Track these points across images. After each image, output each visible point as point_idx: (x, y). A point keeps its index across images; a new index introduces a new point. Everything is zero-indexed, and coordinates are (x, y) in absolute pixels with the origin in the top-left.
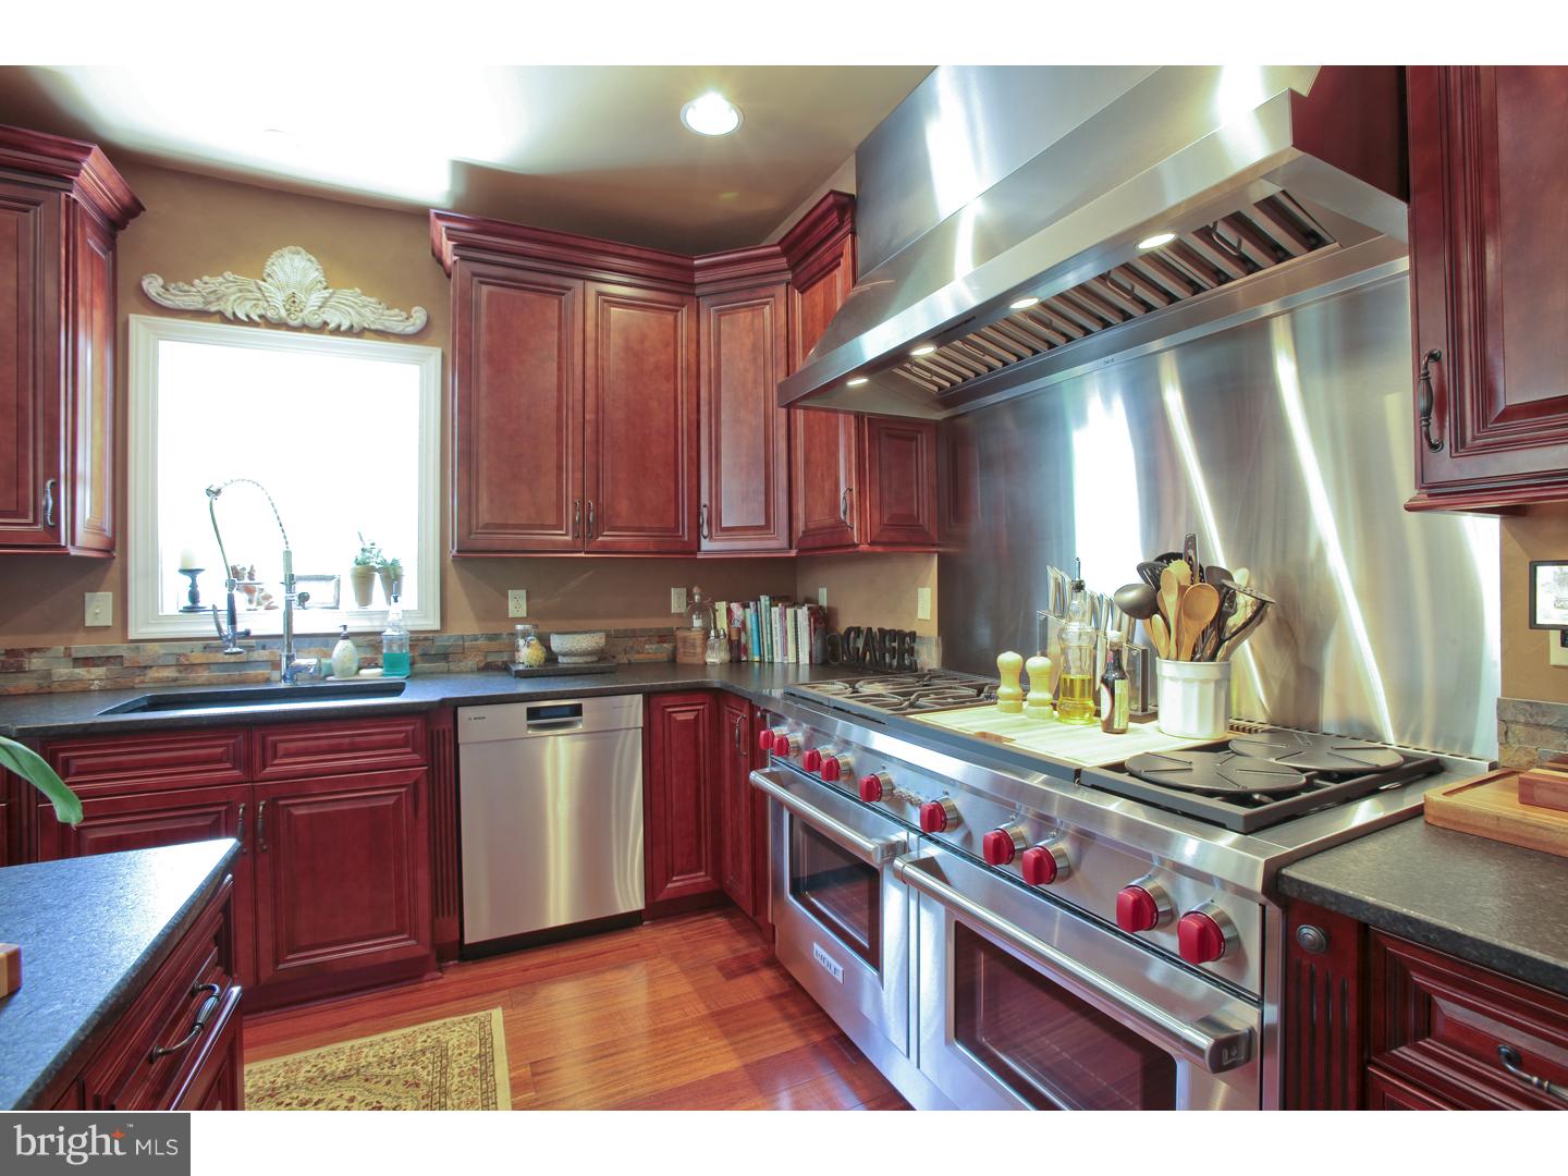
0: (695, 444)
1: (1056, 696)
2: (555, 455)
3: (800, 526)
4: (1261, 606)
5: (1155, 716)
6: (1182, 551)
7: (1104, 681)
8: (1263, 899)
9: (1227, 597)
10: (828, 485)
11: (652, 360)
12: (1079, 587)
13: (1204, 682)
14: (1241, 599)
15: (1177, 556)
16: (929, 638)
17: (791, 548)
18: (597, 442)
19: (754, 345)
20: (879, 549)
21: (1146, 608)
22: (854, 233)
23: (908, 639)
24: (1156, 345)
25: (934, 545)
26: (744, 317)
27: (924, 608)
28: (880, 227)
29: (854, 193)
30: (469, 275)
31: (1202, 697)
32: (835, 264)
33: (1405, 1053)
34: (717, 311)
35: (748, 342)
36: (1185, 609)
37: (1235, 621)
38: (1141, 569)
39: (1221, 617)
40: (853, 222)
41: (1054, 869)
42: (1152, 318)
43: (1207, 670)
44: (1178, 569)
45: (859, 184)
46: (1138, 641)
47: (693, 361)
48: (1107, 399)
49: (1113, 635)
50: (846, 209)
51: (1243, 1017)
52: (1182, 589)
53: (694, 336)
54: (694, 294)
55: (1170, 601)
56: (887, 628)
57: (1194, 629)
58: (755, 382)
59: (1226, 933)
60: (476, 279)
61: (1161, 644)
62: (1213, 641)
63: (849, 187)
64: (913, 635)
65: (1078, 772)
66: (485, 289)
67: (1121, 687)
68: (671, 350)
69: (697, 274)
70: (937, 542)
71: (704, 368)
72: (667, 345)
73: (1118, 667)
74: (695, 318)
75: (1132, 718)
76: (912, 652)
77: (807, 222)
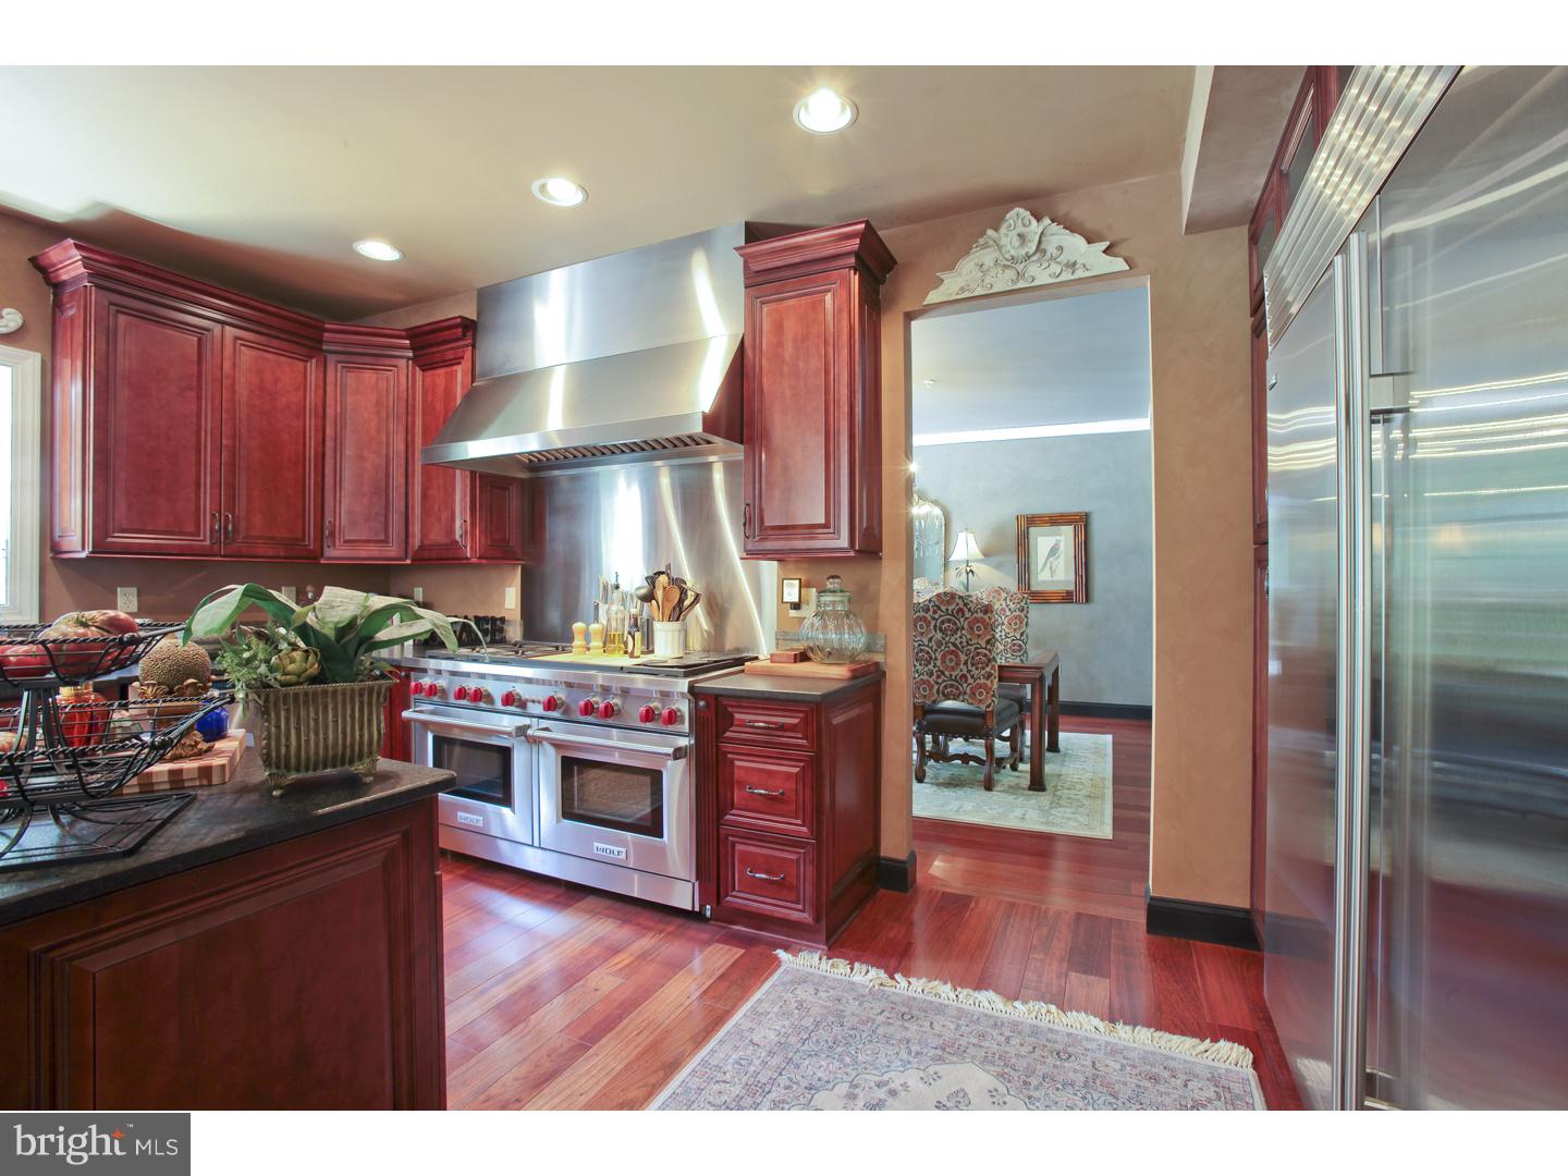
0: (320, 472)
1: (605, 644)
2: (194, 472)
3: (416, 541)
4: (697, 597)
5: (653, 652)
6: (663, 570)
7: (630, 633)
8: (690, 696)
9: (683, 592)
10: (444, 516)
11: (284, 400)
12: (617, 587)
13: (674, 631)
14: (689, 593)
15: (663, 573)
16: (516, 621)
17: (406, 558)
18: (234, 464)
19: (378, 403)
20: (484, 561)
21: (648, 597)
22: (474, 346)
23: (498, 622)
24: (659, 463)
25: (518, 560)
26: (369, 377)
27: (510, 600)
28: (497, 352)
29: (475, 318)
30: (107, 303)
31: (673, 638)
32: (457, 360)
33: (728, 734)
34: (343, 367)
35: (373, 397)
36: (666, 598)
37: (687, 603)
38: (647, 578)
39: (681, 601)
40: (474, 339)
41: (613, 710)
42: (654, 452)
43: (675, 625)
44: (663, 579)
45: (479, 314)
46: (645, 616)
47: (320, 404)
48: (629, 485)
49: (634, 611)
50: (469, 328)
51: (683, 742)
52: (665, 588)
53: (322, 384)
54: (321, 349)
55: (659, 594)
56: (482, 615)
57: (670, 606)
58: (378, 431)
59: (679, 714)
60: (113, 308)
61: (656, 614)
62: (678, 612)
63: (472, 314)
64: (503, 620)
65: (622, 668)
66: (122, 318)
67: (638, 635)
68: (301, 393)
69: (326, 334)
70: (520, 557)
71: (330, 411)
72: (298, 388)
73: (636, 625)
74: (322, 369)
75: (643, 653)
76: (501, 630)
77: (435, 326)
